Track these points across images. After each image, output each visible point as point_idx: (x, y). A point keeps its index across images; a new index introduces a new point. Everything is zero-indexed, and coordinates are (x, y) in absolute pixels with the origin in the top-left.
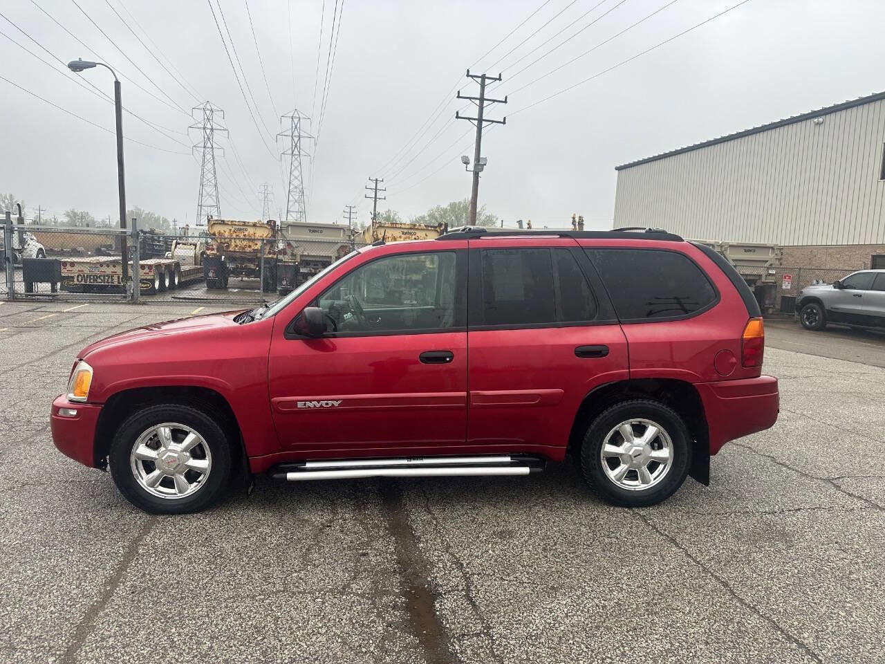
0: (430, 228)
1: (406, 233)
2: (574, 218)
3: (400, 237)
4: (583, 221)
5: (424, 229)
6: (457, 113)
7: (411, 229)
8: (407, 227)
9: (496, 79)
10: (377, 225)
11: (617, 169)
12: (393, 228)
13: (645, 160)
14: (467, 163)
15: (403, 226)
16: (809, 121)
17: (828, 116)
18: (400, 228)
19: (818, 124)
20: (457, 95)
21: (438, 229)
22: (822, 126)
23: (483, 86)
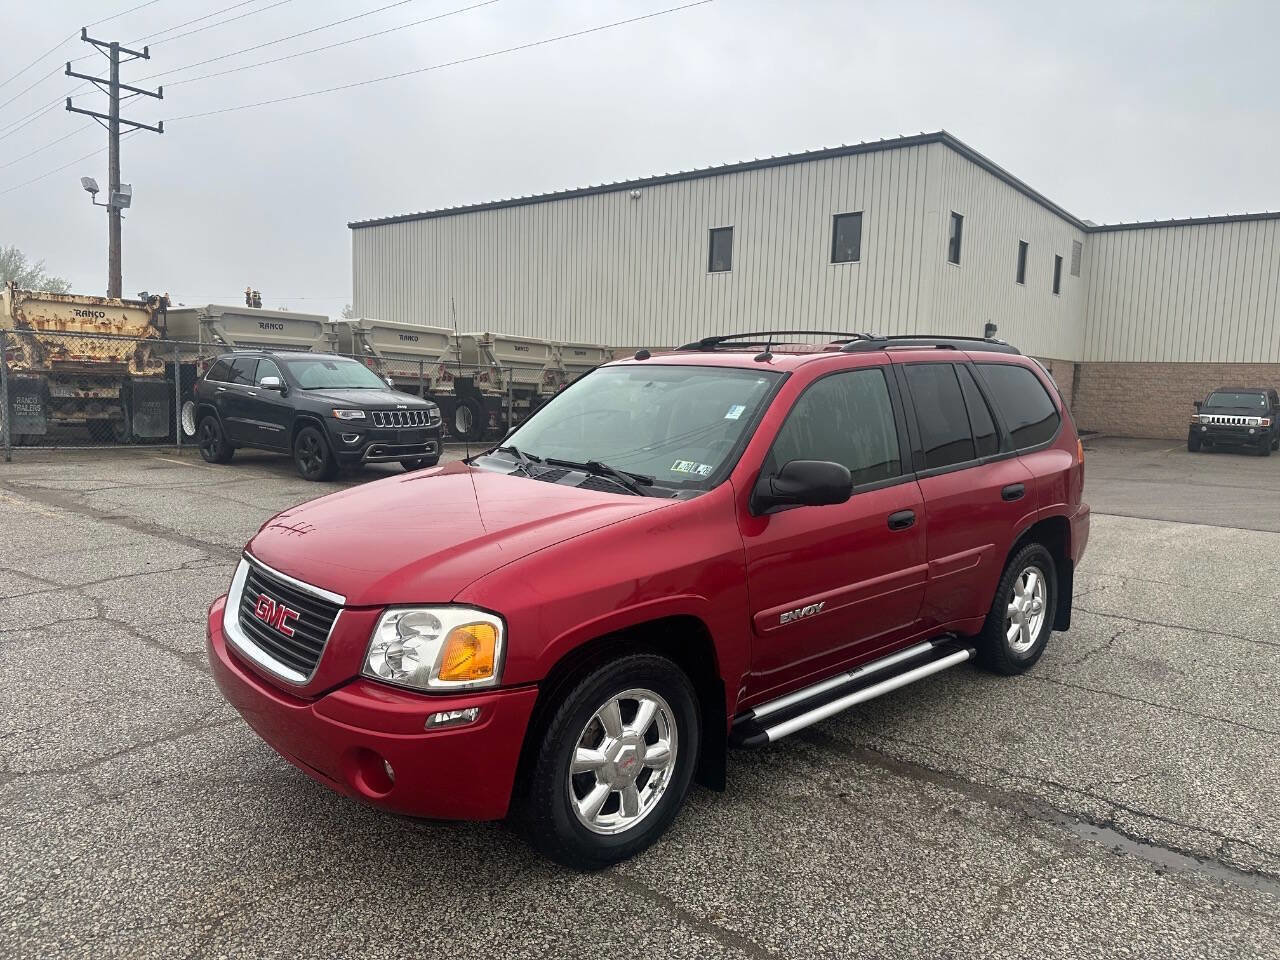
0: (132, 306)
1: (85, 313)
2: (248, 294)
3: (73, 320)
4: (259, 298)
5: (119, 307)
6: (69, 101)
7: (93, 305)
8: (86, 302)
9: (139, 55)
10: (22, 297)
11: (353, 226)
12: (55, 302)
13: (397, 218)
14: (93, 190)
15: (77, 300)
16: (623, 193)
17: (645, 190)
18: (73, 303)
19: (635, 198)
20: (65, 69)
21: (147, 307)
22: (640, 200)
23: (115, 63)
